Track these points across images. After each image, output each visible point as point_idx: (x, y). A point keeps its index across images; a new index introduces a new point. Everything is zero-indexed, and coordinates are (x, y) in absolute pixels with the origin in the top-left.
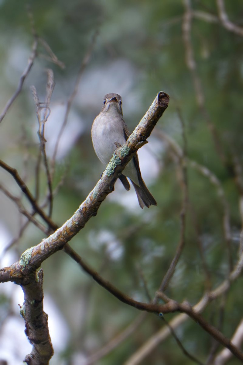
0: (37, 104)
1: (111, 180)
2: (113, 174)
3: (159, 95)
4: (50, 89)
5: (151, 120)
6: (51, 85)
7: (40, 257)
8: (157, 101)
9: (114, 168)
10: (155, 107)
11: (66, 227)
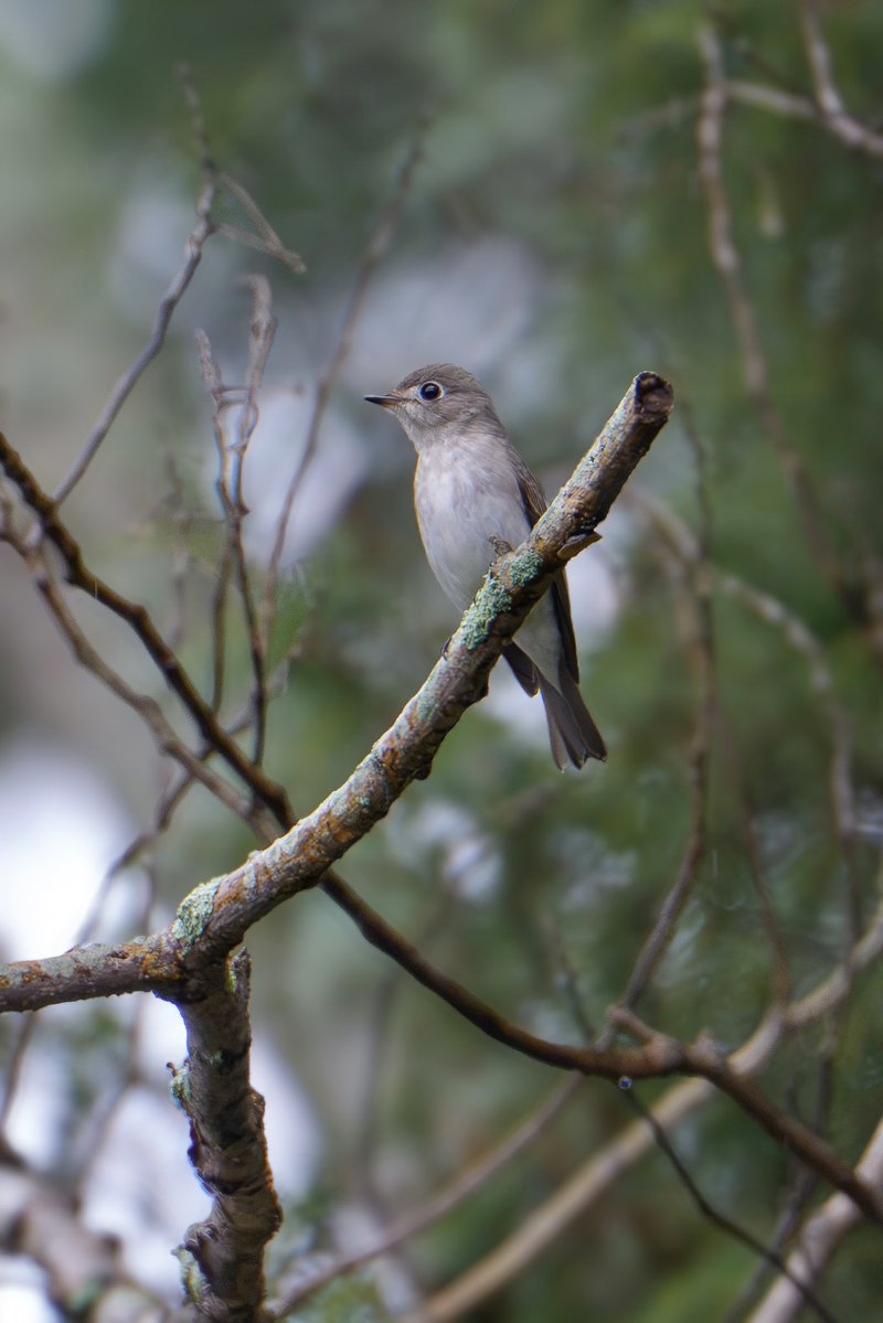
0: (214, 393)
1: (478, 662)
2: (484, 642)
3: (639, 382)
4: (261, 341)
5: (611, 464)
6: (264, 327)
7: (241, 912)
8: (632, 402)
9: (490, 623)
10: (623, 421)
11: (328, 813)
